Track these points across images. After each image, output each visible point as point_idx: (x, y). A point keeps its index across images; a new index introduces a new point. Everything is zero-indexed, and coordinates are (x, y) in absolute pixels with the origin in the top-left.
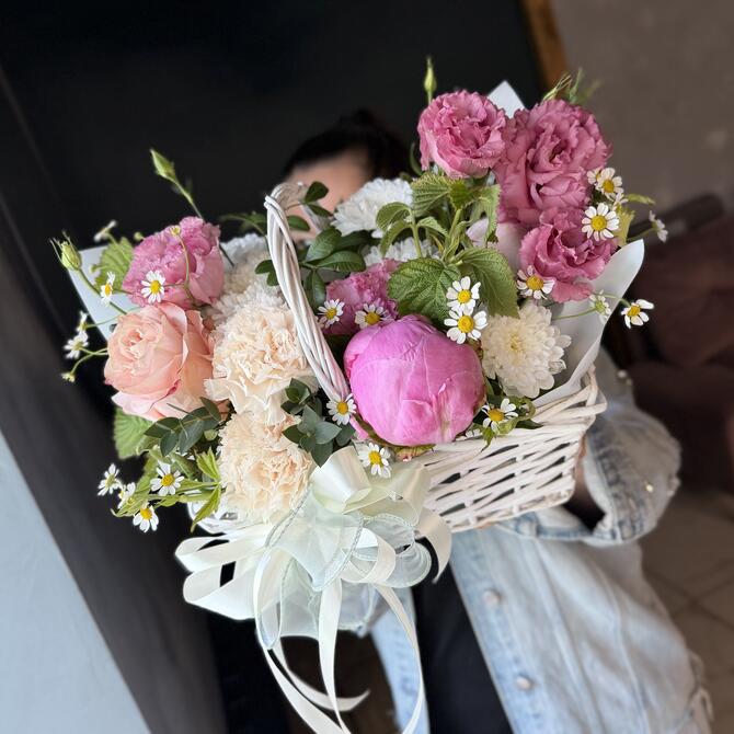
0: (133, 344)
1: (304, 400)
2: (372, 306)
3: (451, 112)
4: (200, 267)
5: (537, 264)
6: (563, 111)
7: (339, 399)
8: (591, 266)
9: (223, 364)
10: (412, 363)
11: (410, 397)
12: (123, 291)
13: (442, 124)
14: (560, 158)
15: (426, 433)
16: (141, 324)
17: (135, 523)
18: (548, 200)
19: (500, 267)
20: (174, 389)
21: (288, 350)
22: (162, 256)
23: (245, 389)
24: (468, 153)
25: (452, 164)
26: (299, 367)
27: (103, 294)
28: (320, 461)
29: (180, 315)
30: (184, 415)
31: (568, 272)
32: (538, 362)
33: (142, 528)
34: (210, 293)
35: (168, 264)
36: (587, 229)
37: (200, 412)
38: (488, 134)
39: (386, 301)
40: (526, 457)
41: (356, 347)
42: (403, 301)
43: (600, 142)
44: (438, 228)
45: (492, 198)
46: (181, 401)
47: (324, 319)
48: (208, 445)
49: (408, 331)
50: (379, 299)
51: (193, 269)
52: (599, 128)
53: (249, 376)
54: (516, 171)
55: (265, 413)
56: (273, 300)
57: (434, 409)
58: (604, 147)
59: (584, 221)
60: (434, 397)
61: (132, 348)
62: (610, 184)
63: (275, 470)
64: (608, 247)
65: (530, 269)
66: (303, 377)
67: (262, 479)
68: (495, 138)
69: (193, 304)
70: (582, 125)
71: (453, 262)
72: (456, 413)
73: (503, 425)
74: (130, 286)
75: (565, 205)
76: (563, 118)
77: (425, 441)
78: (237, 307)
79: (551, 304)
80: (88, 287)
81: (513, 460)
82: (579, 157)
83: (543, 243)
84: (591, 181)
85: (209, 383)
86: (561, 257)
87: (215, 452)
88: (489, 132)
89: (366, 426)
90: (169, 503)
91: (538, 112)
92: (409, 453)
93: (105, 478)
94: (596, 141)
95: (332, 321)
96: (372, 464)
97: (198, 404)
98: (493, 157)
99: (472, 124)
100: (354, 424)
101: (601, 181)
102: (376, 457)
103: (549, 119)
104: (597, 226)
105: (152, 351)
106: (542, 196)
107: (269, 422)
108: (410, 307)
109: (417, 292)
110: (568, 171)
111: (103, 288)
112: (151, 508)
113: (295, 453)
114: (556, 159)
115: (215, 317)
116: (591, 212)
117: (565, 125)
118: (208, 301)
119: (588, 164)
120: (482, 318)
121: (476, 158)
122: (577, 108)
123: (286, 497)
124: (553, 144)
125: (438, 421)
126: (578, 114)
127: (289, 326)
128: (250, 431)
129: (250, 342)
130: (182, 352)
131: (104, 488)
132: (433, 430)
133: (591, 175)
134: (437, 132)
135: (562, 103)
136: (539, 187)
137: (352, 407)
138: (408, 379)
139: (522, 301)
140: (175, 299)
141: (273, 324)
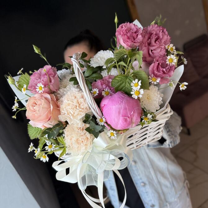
0: (35, 106)
1: (89, 119)
2: (106, 89)
4: (53, 81)
5: (154, 73)
6: (157, 28)
7: (100, 118)
8: (170, 73)
9: (64, 110)
10: (122, 106)
11: (123, 116)
12: (28, 90)
15: (128, 126)
16: (36, 100)
17: (41, 160)
18: (155, 54)
19: (144, 75)
20: (50, 119)
21: (84, 105)
22: (40, 78)
23: (72, 117)
24: (133, 41)
25: (127, 45)
26: (87, 110)
27: (23, 91)
28: (96, 137)
29: (48, 96)
30: (53, 126)
31: (164, 75)
32: (155, 102)
34: (56, 89)
35: (43, 80)
36: (168, 62)
37: (57, 125)
38: (137, 35)
39: (110, 87)
41: (104, 103)
42: (116, 87)
43: (169, 36)
44: (125, 65)
45: (140, 55)
46: (51, 122)
47: (93, 94)
49: (119, 96)
50: (108, 87)
51: (51, 81)
52: (168, 32)
53: (72, 113)
54: (145, 46)
55: (78, 124)
56: (77, 90)
57: (130, 119)
58: (170, 38)
59: (167, 60)
60: (130, 116)
61: (34, 107)
62: (172, 49)
63: (82, 140)
64: (174, 68)
65: (152, 75)
66: (89, 112)
68: (140, 37)
69: (51, 92)
70: (163, 32)
71: (130, 75)
72: (136, 119)
73: (148, 122)
74: (33, 88)
75: (160, 56)
76: (158, 30)
77: (127, 128)
78: (65, 92)
80: (17, 88)
82: (163, 41)
83: (156, 67)
84: (167, 48)
85: (60, 116)
86: (161, 71)
89: (109, 125)
90: (51, 153)
91: (150, 28)
92: (122, 132)
93: (30, 147)
94: (167, 36)
95: (95, 95)
96: (111, 136)
97: (56, 122)
98: (139, 42)
100: (106, 125)
101: (170, 48)
102: (112, 134)
103: (154, 30)
104: (171, 61)
105: (41, 108)
106: (153, 53)
107: (79, 126)
108: (118, 89)
109: (121, 84)
110: (160, 46)
111: (23, 89)
112: (46, 155)
113: (88, 135)
114: (157, 42)
115: (58, 96)
116: (169, 57)
117: (158, 32)
118: (55, 91)
119: (165, 43)
120: (142, 91)
121: (135, 43)
122: (161, 27)
123: (86, 148)
124: (156, 38)
125: (131, 123)
126: (161, 28)
127: (82, 97)
128: (73, 129)
129: (72, 103)
130: (50, 108)
131: (30, 150)
132: (130, 125)
133: (166, 46)
135: (156, 25)
136: (152, 51)
137: (104, 120)
138: (122, 111)
139: (150, 84)
140: (46, 91)
141: (78, 97)
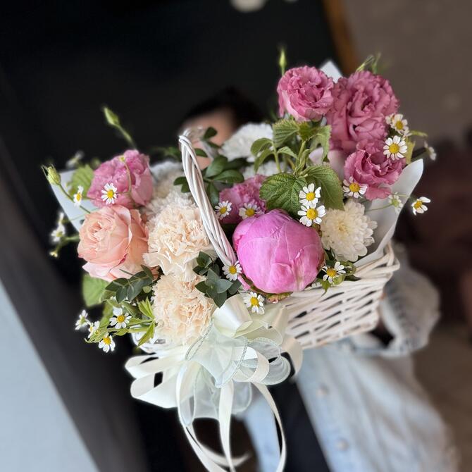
0: (96, 232)
1: (208, 265)
2: (250, 205)
3: (298, 79)
4: (138, 182)
5: (355, 175)
6: (369, 78)
7: (230, 264)
8: (390, 176)
9: (155, 243)
10: (278, 239)
11: (277, 262)
12: (88, 198)
13: (293, 87)
14: (369, 108)
15: (288, 285)
16: (101, 219)
17: (100, 346)
18: (360, 135)
19: (332, 177)
20: (124, 260)
21: (197, 233)
22: (113, 175)
23: (170, 259)
24: (310, 105)
25: (300, 112)
26: (204, 244)
27: (75, 200)
28: (219, 304)
29: (127, 213)
30: (131, 276)
31: (376, 180)
32: (357, 238)
33: (104, 350)
34: (145, 199)
35: (118, 180)
36: (387, 153)
37: (140, 275)
38: (322, 93)
39: (258, 201)
40: (348, 300)
41: (241, 231)
42: (270, 201)
43: (393, 97)
44: (292, 154)
45: (325, 134)
46: (128, 268)
47: (219, 214)
48: (145, 296)
49: (274, 220)
50: (254, 201)
51: (134, 182)
52: (392, 88)
53: (172, 250)
54: (340, 117)
55: (182, 275)
56: (186, 202)
57: (293, 269)
58: (396, 101)
59: (385, 147)
60: (292, 262)
61: (95, 234)
62: (400, 124)
63: (190, 311)
64: (400, 164)
65: (351, 179)
66: (206, 251)
67: (181, 317)
68: (327, 95)
69: (133, 206)
70: (382, 86)
71: (302, 175)
72: (307, 271)
73: (336, 279)
74: (94, 194)
75: (371, 138)
76: (369, 83)
77: (286, 290)
78: (162, 207)
79: (364, 201)
80: (65, 196)
81: (340, 302)
82: (380, 107)
83: (359, 162)
84: (388, 122)
85: (146, 256)
86: (371, 171)
87: (150, 300)
88: (323, 91)
89: (248, 281)
90: (122, 334)
91: (353, 79)
92: (276, 298)
93: (79, 319)
94: (391, 97)
95: (224, 215)
96: (252, 305)
97: (139, 269)
98: (326, 107)
99: (312, 86)
100: (241, 280)
101: (394, 122)
102: (255, 301)
103: (361, 83)
104: (393, 150)
105: (109, 236)
106: (357, 132)
107: (185, 279)
108: (274, 204)
109: (279, 195)
110: (373, 116)
111: (75, 196)
112: (111, 337)
113: (203, 299)
114: (366, 108)
115: (148, 214)
116: (389, 141)
117: (370, 87)
118: (143, 203)
119: (386, 112)
120: (322, 210)
121: (316, 108)
122: (378, 76)
123: (197, 328)
124: (364, 99)
125: (295, 277)
126: (378, 80)
127: (197, 217)
128: (173, 286)
129: (173, 229)
130: (128, 236)
131: (79, 325)
132: (292, 282)
133: (388, 119)
134: (290, 92)
135: (368, 73)
136: (355, 127)
137: (239, 270)
138: (275, 250)
139: (346, 200)
140: (123, 202)
141: (187, 217)
